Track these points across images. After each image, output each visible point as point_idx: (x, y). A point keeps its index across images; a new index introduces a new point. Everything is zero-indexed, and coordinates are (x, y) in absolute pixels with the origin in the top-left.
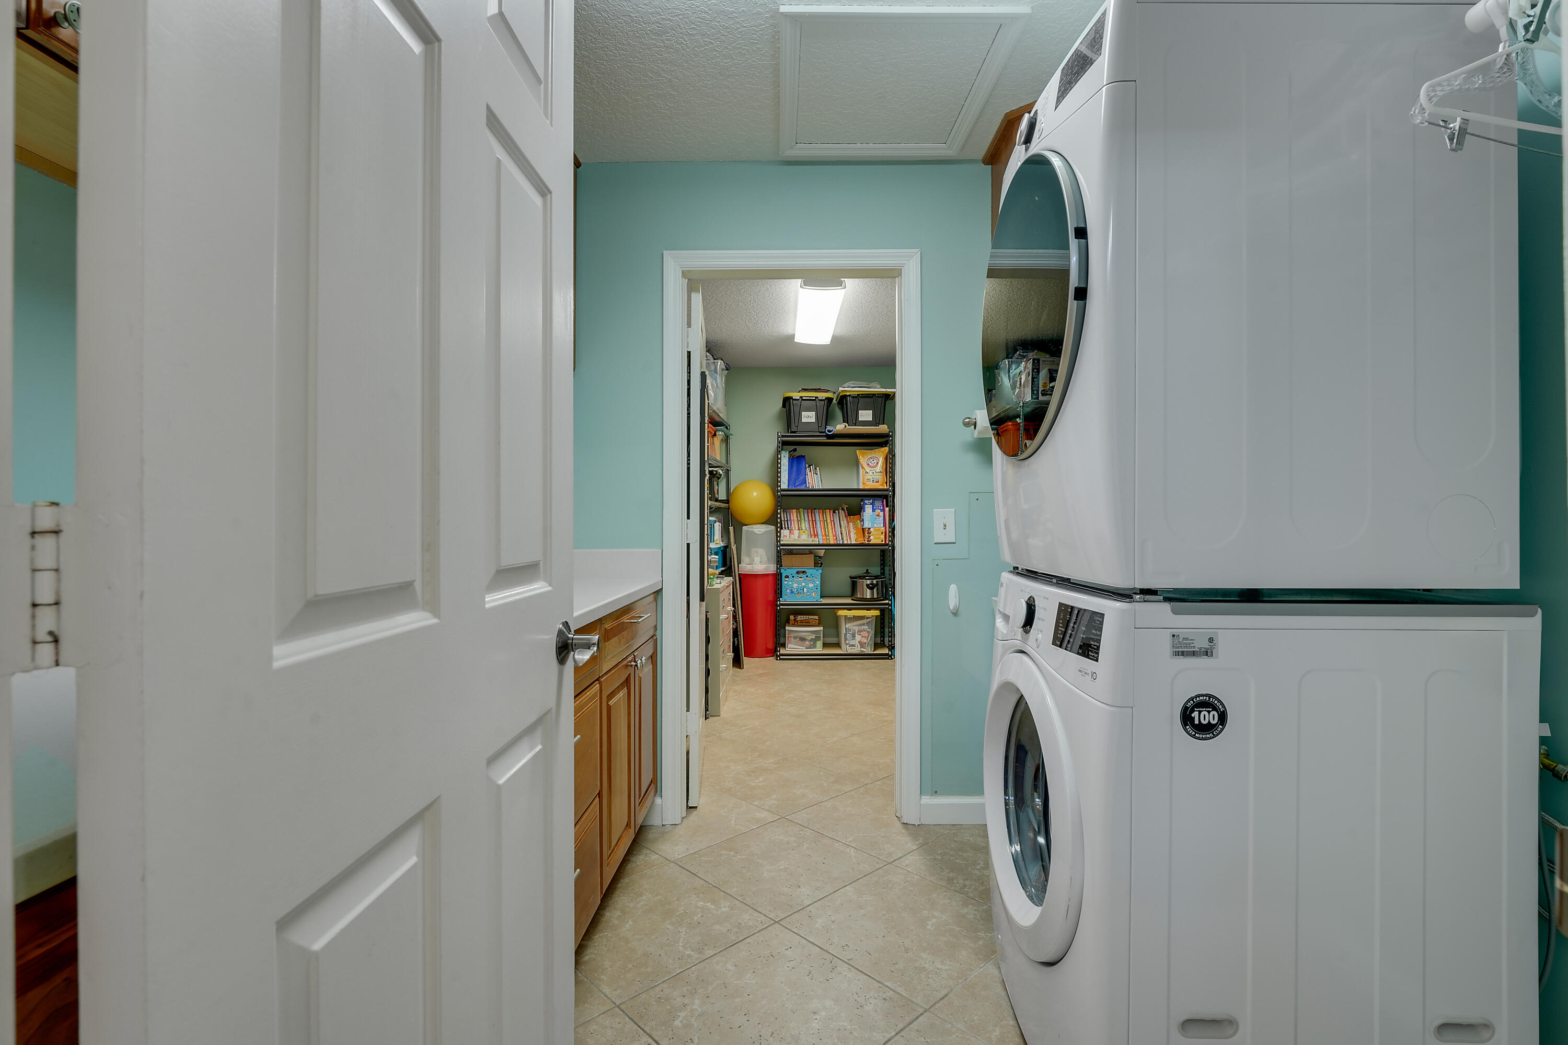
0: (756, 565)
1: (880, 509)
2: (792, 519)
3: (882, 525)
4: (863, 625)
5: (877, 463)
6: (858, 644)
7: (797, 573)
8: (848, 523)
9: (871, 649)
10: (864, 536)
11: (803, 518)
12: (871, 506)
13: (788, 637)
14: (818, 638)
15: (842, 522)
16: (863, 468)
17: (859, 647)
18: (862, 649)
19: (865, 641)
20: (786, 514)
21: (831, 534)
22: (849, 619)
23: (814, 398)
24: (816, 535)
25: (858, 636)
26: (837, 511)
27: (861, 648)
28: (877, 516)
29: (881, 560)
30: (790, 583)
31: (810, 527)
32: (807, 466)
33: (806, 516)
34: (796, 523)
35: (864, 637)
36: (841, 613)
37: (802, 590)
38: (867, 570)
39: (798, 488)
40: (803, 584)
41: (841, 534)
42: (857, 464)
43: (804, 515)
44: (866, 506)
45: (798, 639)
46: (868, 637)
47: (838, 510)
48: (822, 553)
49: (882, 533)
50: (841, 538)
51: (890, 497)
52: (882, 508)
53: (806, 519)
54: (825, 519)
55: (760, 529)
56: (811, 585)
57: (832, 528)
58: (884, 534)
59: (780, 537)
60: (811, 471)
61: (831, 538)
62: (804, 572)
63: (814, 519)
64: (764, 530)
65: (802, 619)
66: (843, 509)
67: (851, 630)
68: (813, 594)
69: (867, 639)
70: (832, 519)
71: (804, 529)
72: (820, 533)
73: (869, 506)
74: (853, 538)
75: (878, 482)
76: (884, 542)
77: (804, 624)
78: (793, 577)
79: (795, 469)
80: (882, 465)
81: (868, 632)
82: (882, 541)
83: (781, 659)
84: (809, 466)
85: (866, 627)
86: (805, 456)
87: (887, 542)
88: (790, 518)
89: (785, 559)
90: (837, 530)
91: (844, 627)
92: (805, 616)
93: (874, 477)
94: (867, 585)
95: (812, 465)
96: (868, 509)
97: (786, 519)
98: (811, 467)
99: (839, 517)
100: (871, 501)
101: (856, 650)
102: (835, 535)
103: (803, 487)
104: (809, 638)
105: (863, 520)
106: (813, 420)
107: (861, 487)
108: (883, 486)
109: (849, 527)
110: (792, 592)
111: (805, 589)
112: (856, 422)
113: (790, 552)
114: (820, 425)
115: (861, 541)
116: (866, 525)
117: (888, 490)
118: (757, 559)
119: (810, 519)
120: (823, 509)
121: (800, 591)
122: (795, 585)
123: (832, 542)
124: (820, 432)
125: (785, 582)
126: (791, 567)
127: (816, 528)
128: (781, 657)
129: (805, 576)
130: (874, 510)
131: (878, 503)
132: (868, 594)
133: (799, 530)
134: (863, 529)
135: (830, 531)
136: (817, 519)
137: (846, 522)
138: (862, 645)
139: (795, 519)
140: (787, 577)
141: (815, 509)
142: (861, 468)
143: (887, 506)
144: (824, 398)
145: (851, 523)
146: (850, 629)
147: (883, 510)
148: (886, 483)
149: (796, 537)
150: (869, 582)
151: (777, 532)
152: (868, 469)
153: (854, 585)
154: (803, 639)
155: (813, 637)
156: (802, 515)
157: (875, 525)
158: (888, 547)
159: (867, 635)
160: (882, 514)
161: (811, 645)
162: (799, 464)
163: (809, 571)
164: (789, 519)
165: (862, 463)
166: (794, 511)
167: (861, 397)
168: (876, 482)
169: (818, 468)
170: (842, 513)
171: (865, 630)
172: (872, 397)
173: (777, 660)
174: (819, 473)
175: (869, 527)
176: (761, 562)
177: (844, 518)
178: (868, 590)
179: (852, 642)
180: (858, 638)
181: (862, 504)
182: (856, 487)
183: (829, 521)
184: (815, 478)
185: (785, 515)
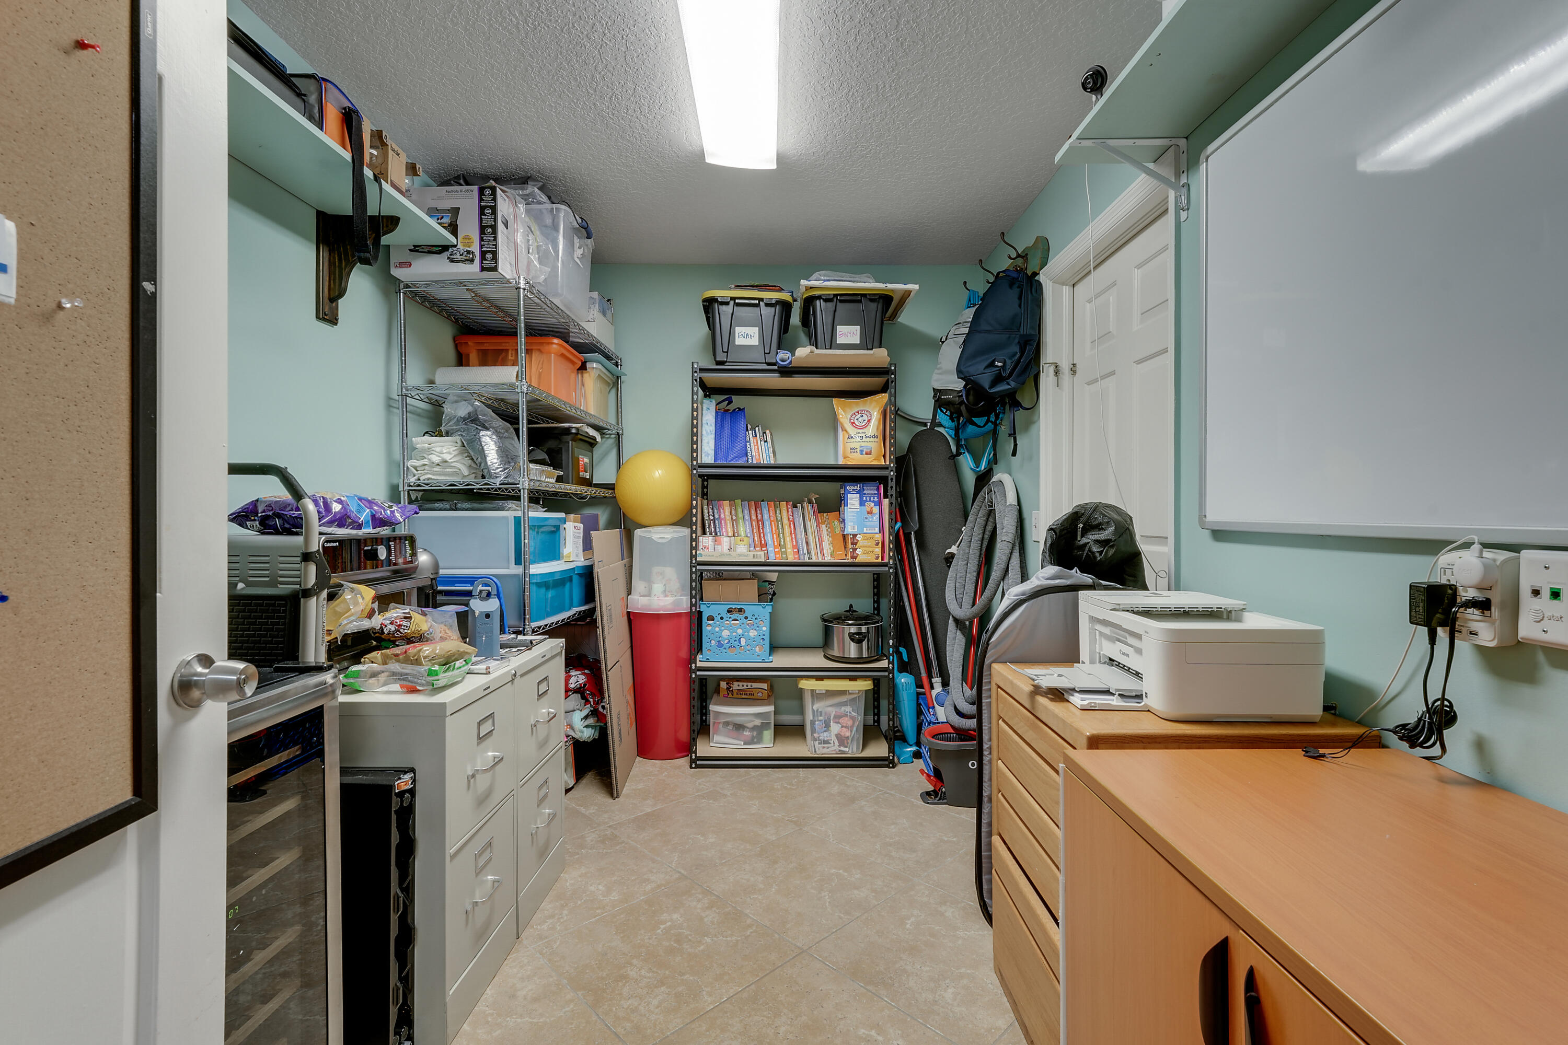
0: (656, 598)
1: (873, 502)
2: (722, 517)
3: (877, 530)
4: (844, 704)
5: (869, 421)
6: (834, 738)
7: (729, 612)
8: (818, 525)
9: (858, 748)
10: (845, 548)
11: (740, 515)
12: (858, 495)
13: (714, 723)
14: (764, 726)
15: (808, 523)
16: (844, 430)
17: (837, 743)
18: (842, 749)
19: (848, 734)
20: (713, 509)
21: (789, 545)
22: (817, 696)
23: (757, 302)
24: (763, 546)
25: (835, 724)
26: (799, 505)
27: (839, 746)
28: (868, 513)
29: (874, 587)
30: (717, 629)
31: (753, 530)
32: (749, 426)
33: (746, 512)
34: (729, 524)
35: (845, 727)
36: (805, 684)
37: (737, 643)
38: (851, 606)
39: (733, 463)
40: (740, 631)
41: (807, 543)
42: (834, 424)
43: (743, 511)
44: (849, 496)
45: (730, 727)
46: (852, 727)
47: (802, 502)
48: (774, 577)
49: (877, 544)
50: (806, 551)
51: (892, 479)
52: (876, 499)
53: (747, 517)
54: (779, 518)
55: (664, 535)
56: (753, 633)
57: (791, 534)
58: (880, 544)
59: (696, 548)
60: (756, 436)
61: (790, 550)
62: (740, 611)
63: (759, 518)
64: (669, 536)
65: (741, 687)
66: (810, 502)
67: (823, 714)
68: (757, 649)
69: (851, 731)
70: (791, 518)
71: (742, 534)
72: (770, 542)
73: (855, 496)
74: (827, 552)
75: (870, 454)
76: (880, 560)
77: (743, 696)
78: (722, 618)
79: (727, 431)
80: (877, 423)
81: (853, 718)
82: (877, 558)
83: (698, 767)
84: (753, 429)
85: (848, 709)
86: (744, 409)
87: (886, 560)
88: (719, 516)
89: (710, 588)
90: (799, 536)
91: (810, 708)
92: (745, 684)
93: (863, 444)
94: (851, 636)
95: (758, 426)
96: (853, 502)
97: (712, 518)
98: (757, 428)
99: (803, 514)
100: (857, 488)
101: (832, 750)
102: (796, 547)
103: (741, 462)
104: (750, 725)
105: (844, 520)
106: (755, 341)
107: (841, 462)
108: (879, 460)
109: (819, 531)
110: (720, 645)
111: (743, 641)
112: (832, 345)
113: (719, 577)
114: (767, 351)
115: (840, 557)
116: (850, 530)
117: (887, 468)
118: (658, 588)
119: (754, 518)
120: (776, 500)
121: (734, 643)
122: (726, 633)
123: (791, 559)
124: (769, 364)
125: (707, 628)
126: (717, 601)
127: (763, 532)
128: (698, 762)
129: (742, 617)
130: (862, 504)
131: (870, 490)
132: (852, 650)
133: (734, 536)
134: (844, 536)
135: (788, 539)
136: (766, 518)
137: (814, 523)
138: (842, 740)
139: (728, 517)
140: (711, 618)
141: (763, 501)
142: (840, 430)
143: (886, 497)
144: (774, 302)
145: (824, 526)
146: (821, 712)
147: (879, 504)
148: (884, 456)
149: (725, 550)
150: (853, 629)
151: (692, 540)
152: (852, 431)
153: (828, 633)
154: (739, 727)
155: (758, 722)
156: (740, 510)
157: (865, 530)
158: (887, 569)
159: (850, 723)
160: (876, 510)
161: (753, 737)
162: (734, 422)
163: (749, 610)
164: (716, 517)
165: (842, 420)
166: (726, 503)
167: (841, 301)
168: (866, 454)
169: (768, 432)
170: (808, 509)
171: (846, 716)
172: (860, 301)
173: (691, 768)
174: (769, 440)
175: (855, 531)
176: (665, 591)
177: (812, 517)
178: (852, 643)
179: (824, 736)
180: (835, 728)
181: (842, 491)
182: (831, 462)
183: (785, 521)
184: (763, 447)
185: (711, 511)
